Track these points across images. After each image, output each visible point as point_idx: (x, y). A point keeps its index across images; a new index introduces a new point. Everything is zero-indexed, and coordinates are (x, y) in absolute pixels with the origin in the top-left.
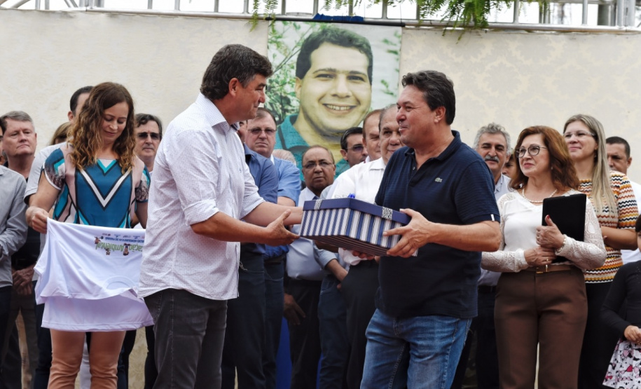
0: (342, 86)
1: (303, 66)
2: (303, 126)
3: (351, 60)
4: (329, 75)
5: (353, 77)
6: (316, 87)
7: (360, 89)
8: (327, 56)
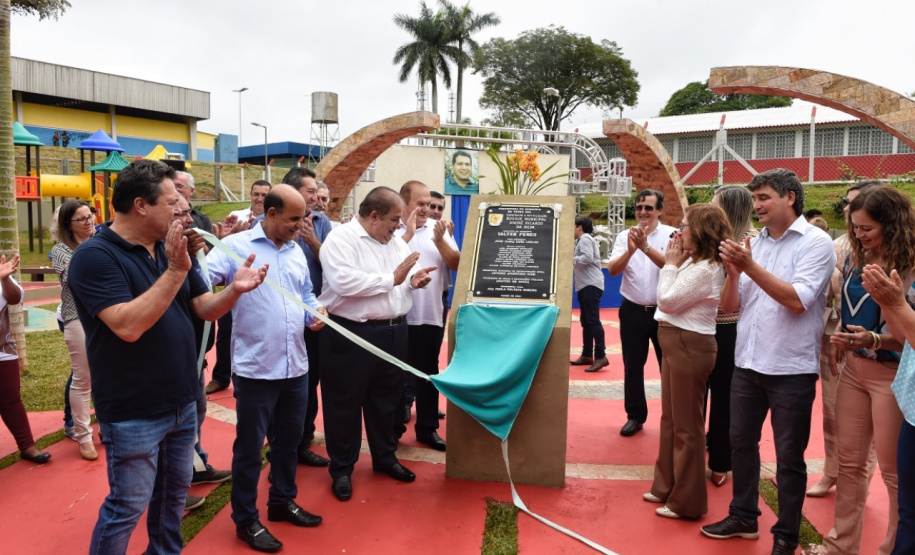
0: (464, 167)
1: (454, 161)
2: (455, 177)
3: (465, 160)
4: (461, 164)
5: (467, 164)
6: (458, 167)
7: (469, 168)
8: (460, 159)
